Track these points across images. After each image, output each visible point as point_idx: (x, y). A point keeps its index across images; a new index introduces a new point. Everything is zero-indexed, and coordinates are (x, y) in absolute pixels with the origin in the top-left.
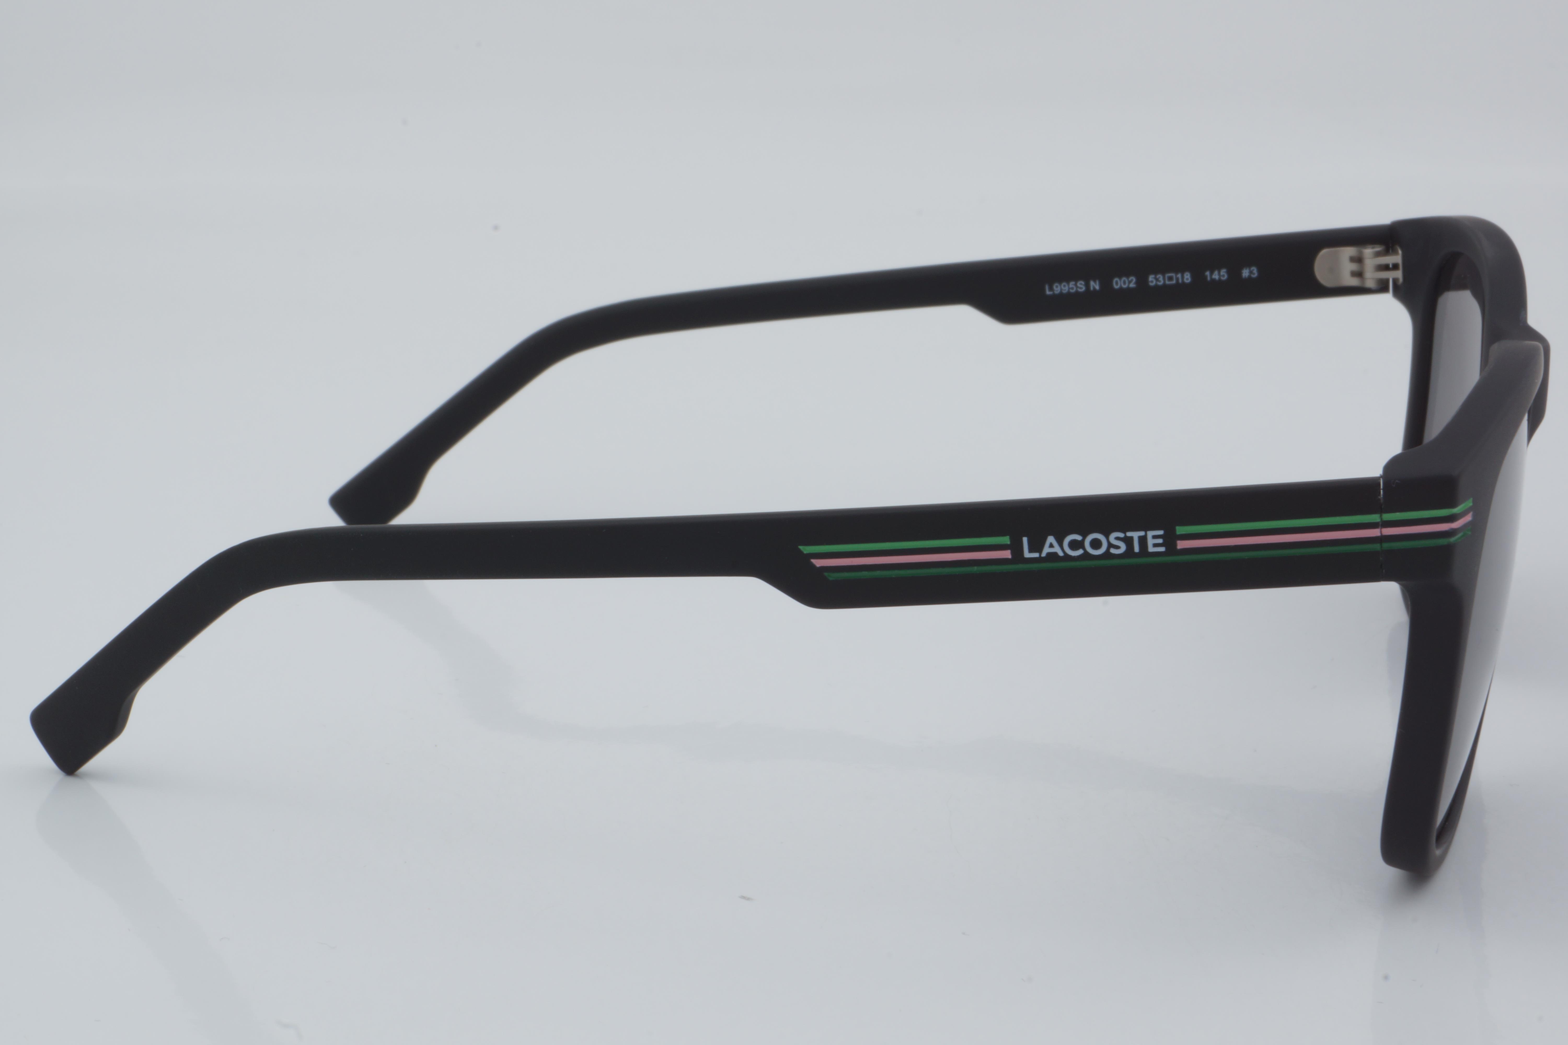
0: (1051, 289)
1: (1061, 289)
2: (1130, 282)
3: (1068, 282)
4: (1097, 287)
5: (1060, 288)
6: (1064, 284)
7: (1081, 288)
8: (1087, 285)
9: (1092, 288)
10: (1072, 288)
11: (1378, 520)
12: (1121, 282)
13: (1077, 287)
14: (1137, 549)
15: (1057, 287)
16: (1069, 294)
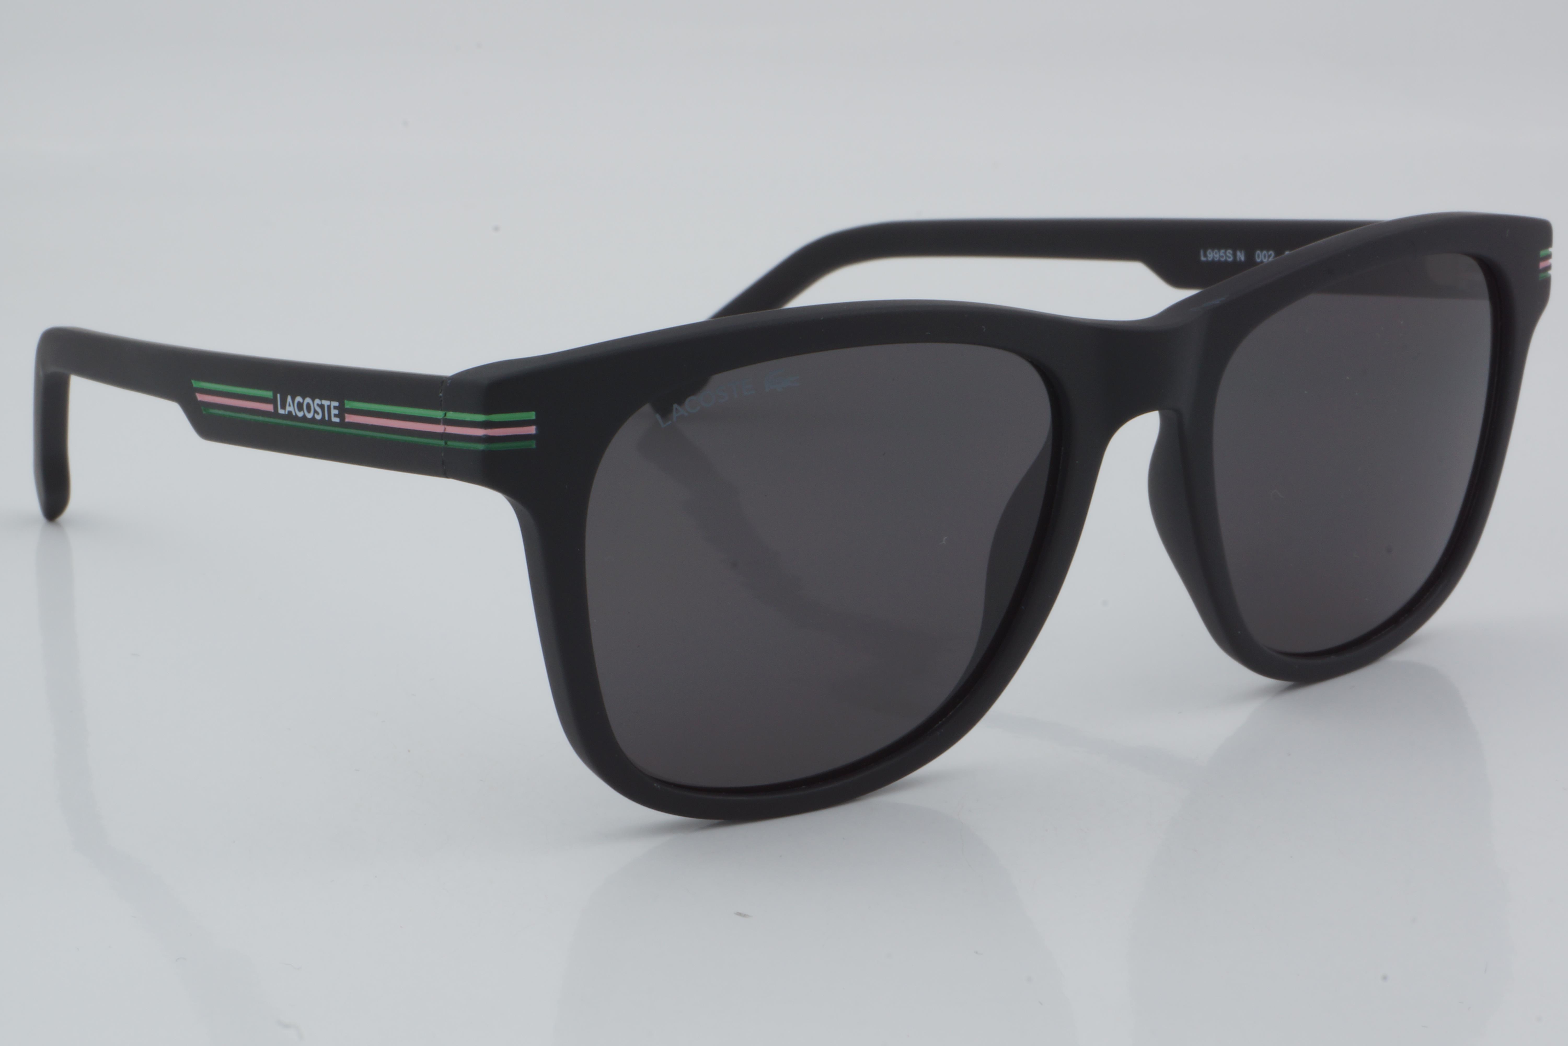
0: (1205, 255)
1: (1214, 257)
2: (1269, 256)
3: (1219, 249)
4: (1243, 258)
5: (1214, 255)
6: (1216, 251)
7: (1229, 257)
8: (1235, 255)
9: (1238, 259)
10: (1222, 257)
11: (439, 417)
12: (1262, 254)
13: (1226, 256)
14: (327, 418)
15: (1210, 253)
16: (1219, 262)
